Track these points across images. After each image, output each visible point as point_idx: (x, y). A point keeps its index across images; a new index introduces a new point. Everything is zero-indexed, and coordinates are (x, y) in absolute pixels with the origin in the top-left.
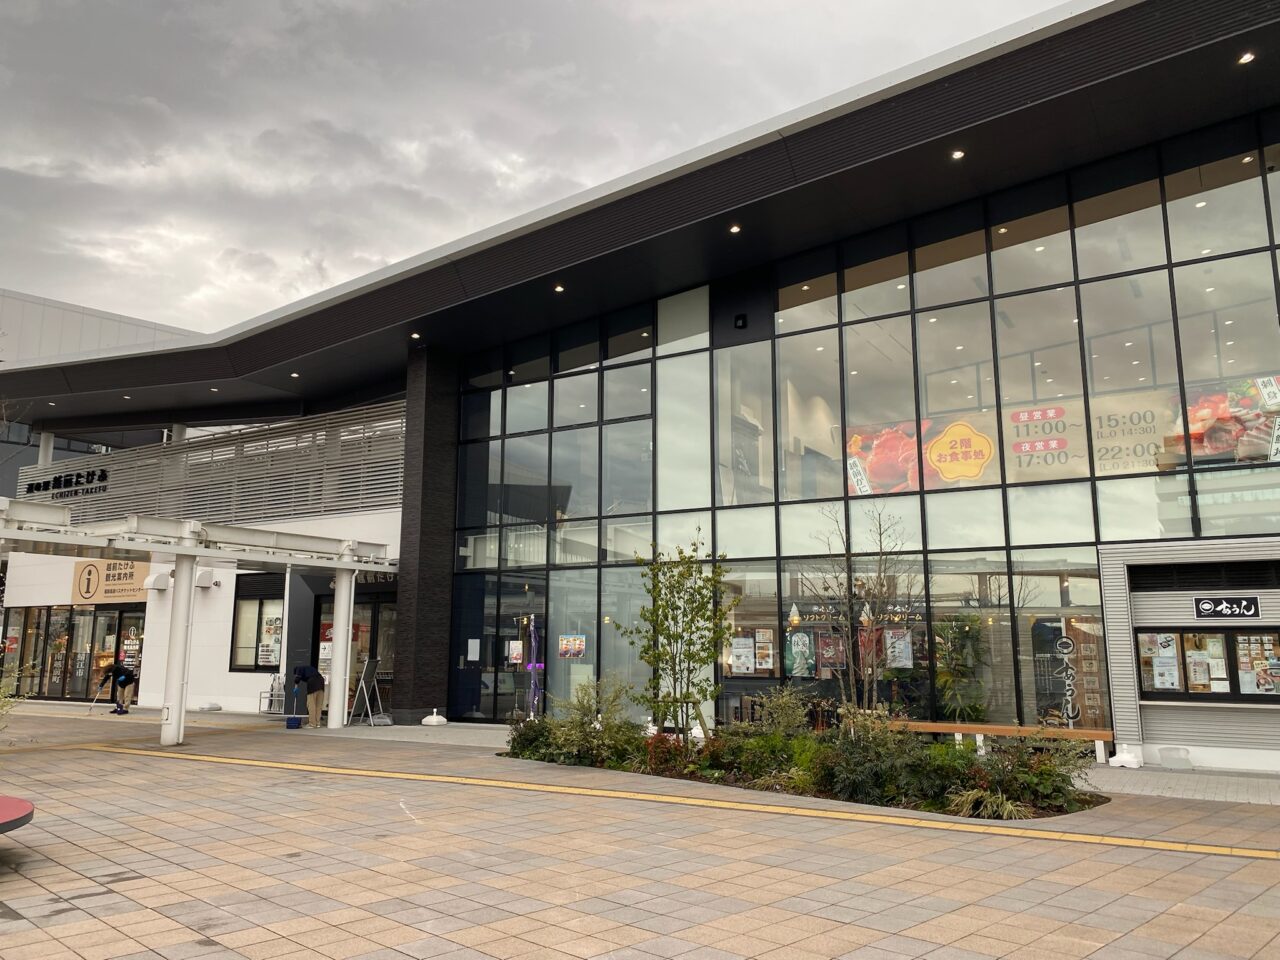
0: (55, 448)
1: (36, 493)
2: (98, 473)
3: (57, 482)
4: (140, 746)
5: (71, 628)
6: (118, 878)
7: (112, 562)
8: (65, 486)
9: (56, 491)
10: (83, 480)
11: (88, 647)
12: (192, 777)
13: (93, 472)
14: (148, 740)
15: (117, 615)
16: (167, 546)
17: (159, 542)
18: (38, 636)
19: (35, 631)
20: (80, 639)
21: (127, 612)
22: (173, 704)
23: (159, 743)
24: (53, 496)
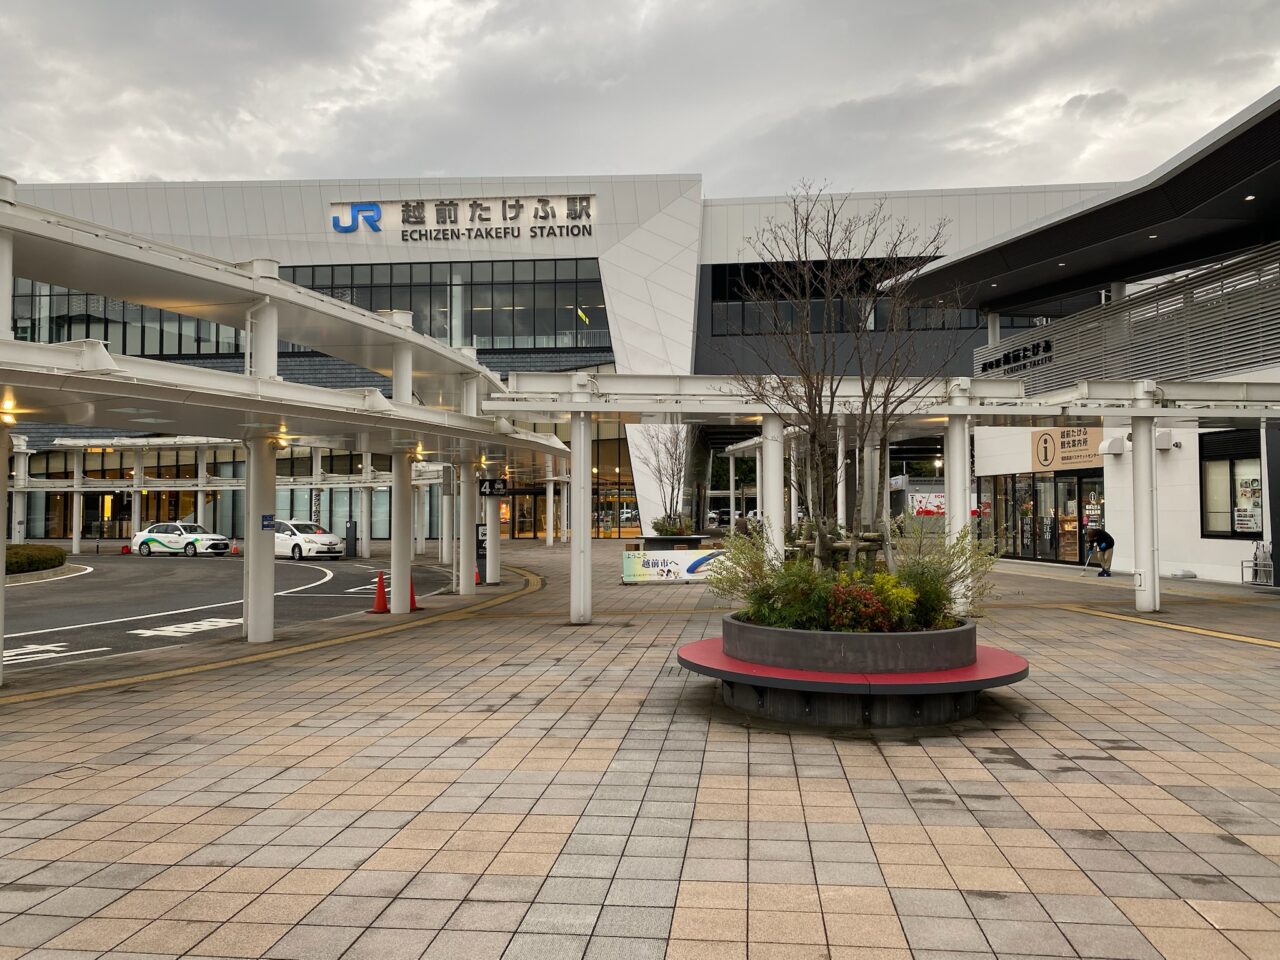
0: (1001, 327)
1: (990, 371)
2: (1043, 345)
3: (1007, 359)
4: (1116, 611)
5: (1035, 495)
6: (1117, 745)
7: (1066, 429)
8: (1015, 361)
9: (1007, 367)
10: (1029, 353)
11: (1052, 511)
12: (1177, 648)
13: (1038, 344)
14: (1122, 605)
15: (1075, 480)
16: (1121, 409)
17: (1112, 406)
18: (1006, 501)
19: (1003, 497)
20: (1043, 504)
21: (1085, 477)
22: (1145, 569)
23: (1135, 608)
24: (1006, 372)
